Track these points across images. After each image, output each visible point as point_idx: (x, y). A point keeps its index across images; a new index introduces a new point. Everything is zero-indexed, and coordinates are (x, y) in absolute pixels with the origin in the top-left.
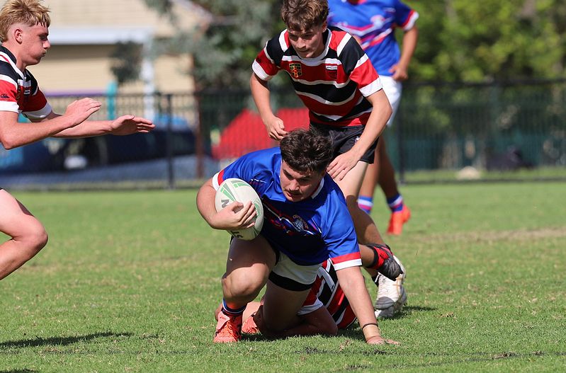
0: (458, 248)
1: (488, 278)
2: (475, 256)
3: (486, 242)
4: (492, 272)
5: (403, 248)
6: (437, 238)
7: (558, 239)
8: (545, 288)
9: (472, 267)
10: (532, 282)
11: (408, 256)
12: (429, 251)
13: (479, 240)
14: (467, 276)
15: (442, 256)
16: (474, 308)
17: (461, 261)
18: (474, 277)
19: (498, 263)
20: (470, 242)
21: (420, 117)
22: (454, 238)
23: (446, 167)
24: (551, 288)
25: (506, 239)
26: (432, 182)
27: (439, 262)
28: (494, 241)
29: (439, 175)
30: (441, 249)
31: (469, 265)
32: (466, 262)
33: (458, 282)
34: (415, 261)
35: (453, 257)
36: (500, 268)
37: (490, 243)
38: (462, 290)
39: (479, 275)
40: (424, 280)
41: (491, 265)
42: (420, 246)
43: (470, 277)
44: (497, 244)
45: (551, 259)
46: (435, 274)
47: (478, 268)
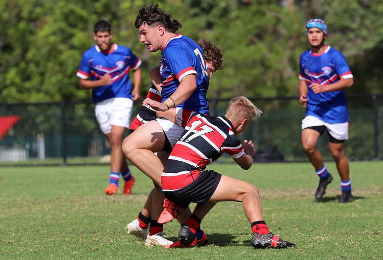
0: (101, 206)
1: (120, 225)
2: (112, 212)
3: (119, 203)
4: (123, 222)
5: (66, 206)
6: (88, 200)
9: (110, 219)
11: (69, 211)
12: (83, 208)
13: (114, 201)
14: (107, 224)
15: (91, 211)
16: (111, 244)
17: (103, 215)
18: (111, 224)
19: (127, 216)
20: (108, 203)
21: (76, 123)
22: (98, 199)
23: (94, 155)
25: (132, 201)
26: (84, 165)
27: (89, 215)
28: (124, 202)
29: (89, 160)
30: (90, 207)
31: (108, 217)
32: (106, 215)
33: (101, 227)
34: (74, 214)
35: (98, 212)
36: (128, 219)
37: (122, 203)
38: (104, 233)
39: (114, 223)
40: (80, 227)
41: (122, 217)
42: (77, 204)
43: (109, 225)
44: (125, 204)
46: (86, 222)
47: (114, 219)
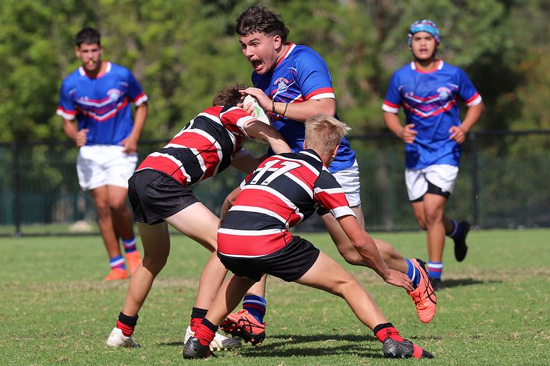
0: (72, 296)
1: (100, 325)
2: (87, 305)
3: (98, 291)
4: (104, 319)
5: (20, 296)
6: (52, 287)
7: (165, 289)
8: (153, 334)
9: (85, 315)
10: (141, 329)
11: (24, 303)
12: (45, 299)
13: (91, 289)
14: (80, 322)
15: (57, 304)
16: (87, 352)
17: (74, 309)
18: (87, 323)
19: (109, 311)
20: (82, 291)
21: (34, 174)
22: (67, 287)
23: (60, 221)
24: (159, 334)
25: (117, 288)
26: (47, 235)
27: (54, 309)
28: (105, 291)
29: (53, 228)
30: (56, 297)
31: (82, 313)
32: (79, 310)
33: (71, 328)
34: (31, 309)
35: (66, 304)
36: (111, 316)
37: (102, 292)
38: (76, 335)
39: (92, 322)
40: (40, 327)
41: (103, 312)
42: (36, 294)
43: (83, 324)
44: (107, 293)
45: (159, 307)
46: (50, 320)
47: (90, 316)
